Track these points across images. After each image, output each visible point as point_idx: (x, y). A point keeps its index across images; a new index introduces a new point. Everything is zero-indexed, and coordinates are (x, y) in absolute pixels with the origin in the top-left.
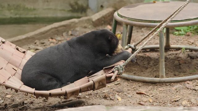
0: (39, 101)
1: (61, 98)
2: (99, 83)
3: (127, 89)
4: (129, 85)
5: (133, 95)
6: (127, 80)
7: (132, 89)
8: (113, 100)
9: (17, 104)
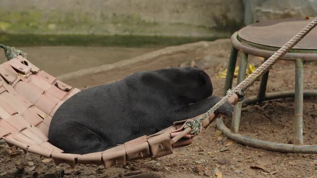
0: (89, 172)
1: (126, 168)
2: (160, 147)
3: (237, 160)
4: (242, 153)
5: (245, 170)
6: (243, 144)
7: (246, 160)
8: (208, 176)
9: (53, 174)
